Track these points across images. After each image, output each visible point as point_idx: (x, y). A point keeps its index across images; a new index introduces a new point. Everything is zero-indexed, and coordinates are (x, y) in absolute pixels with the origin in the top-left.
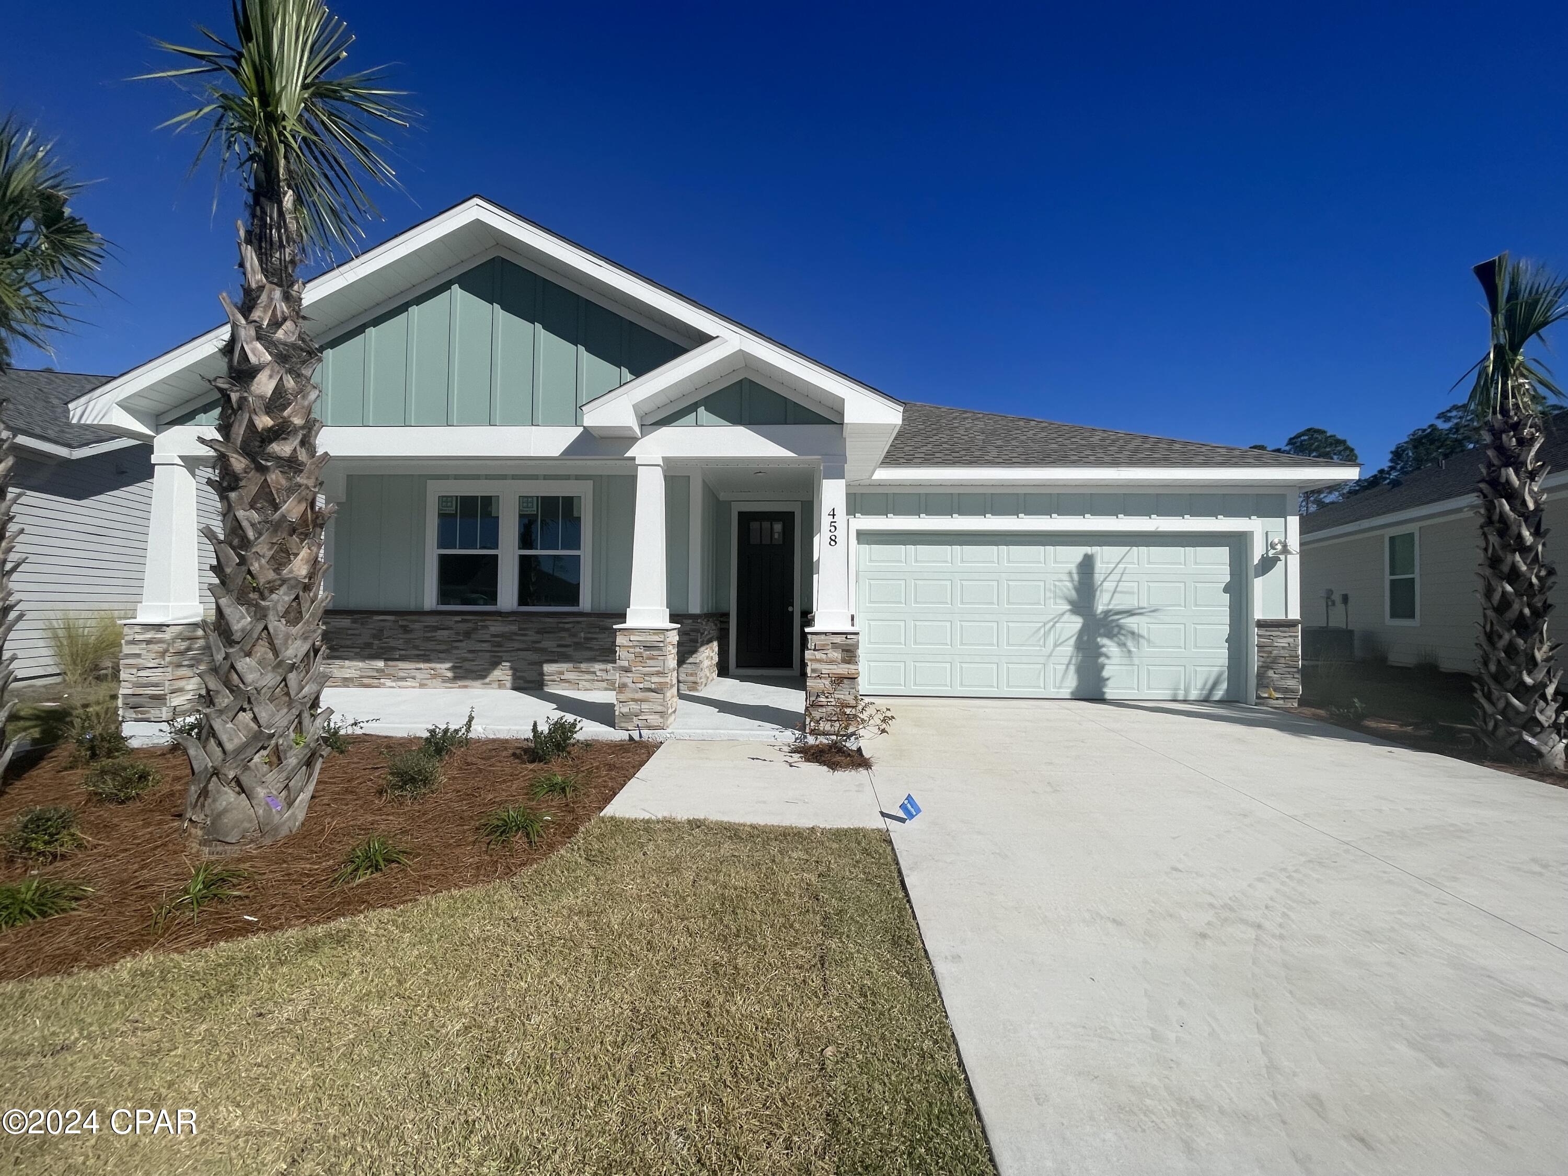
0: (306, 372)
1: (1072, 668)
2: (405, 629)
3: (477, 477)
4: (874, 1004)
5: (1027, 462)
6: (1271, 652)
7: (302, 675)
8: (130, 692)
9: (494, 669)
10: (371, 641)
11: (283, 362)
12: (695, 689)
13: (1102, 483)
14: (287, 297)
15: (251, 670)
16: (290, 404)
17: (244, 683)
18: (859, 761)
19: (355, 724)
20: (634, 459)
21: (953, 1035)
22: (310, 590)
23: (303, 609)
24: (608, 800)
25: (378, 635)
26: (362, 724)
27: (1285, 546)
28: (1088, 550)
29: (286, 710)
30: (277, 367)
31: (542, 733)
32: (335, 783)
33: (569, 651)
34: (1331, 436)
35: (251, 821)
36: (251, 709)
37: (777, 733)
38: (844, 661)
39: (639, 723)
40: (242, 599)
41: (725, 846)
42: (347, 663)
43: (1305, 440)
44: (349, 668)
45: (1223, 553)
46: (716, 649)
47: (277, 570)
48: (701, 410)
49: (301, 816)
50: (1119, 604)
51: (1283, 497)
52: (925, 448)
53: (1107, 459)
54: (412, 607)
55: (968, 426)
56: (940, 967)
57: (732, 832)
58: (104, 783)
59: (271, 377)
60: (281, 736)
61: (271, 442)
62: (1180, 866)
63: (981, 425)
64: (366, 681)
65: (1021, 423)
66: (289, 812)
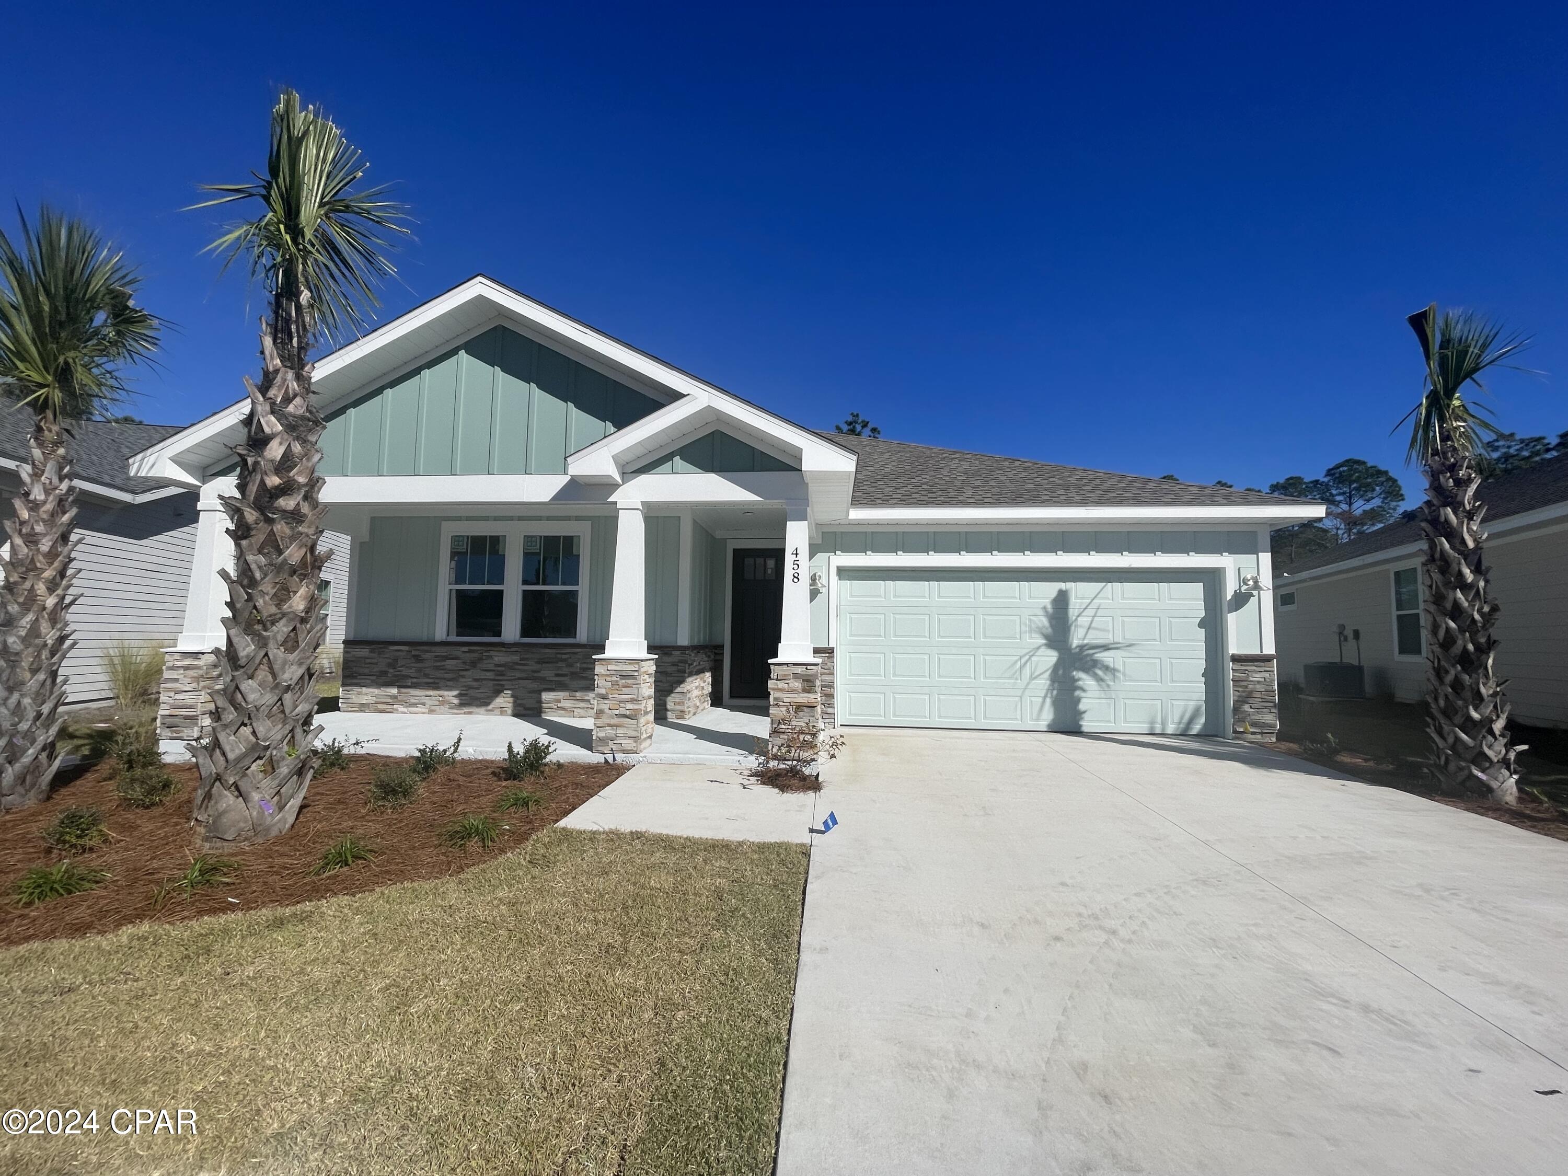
0: (312, 438)
1: (1048, 700)
2: (417, 659)
3: (486, 519)
4: (732, 981)
5: (997, 502)
6: (1246, 687)
7: (297, 695)
8: (167, 712)
9: (497, 696)
10: (387, 669)
11: (291, 431)
12: (682, 718)
13: (1073, 521)
14: (299, 377)
15: (253, 690)
16: (296, 466)
17: (246, 701)
18: (813, 784)
19: (357, 743)
20: (615, 503)
21: (792, 1009)
22: (307, 623)
23: (300, 639)
24: (566, 813)
25: (393, 664)
26: (363, 744)
27: (1256, 582)
28: (1063, 586)
29: (280, 726)
30: (286, 436)
31: (518, 754)
32: (330, 795)
33: (566, 680)
34: (1372, 467)
35: (246, 821)
36: (251, 724)
37: (741, 758)
38: (805, 690)
39: (614, 748)
40: (248, 629)
41: (658, 855)
42: (364, 690)
43: (1344, 471)
44: (366, 694)
45: (1198, 588)
46: (710, 680)
47: (278, 606)
48: (677, 459)
49: (291, 819)
50: (1093, 639)
51: (1254, 533)
52: (905, 489)
53: (1077, 498)
54: (425, 639)
55: (953, 466)
56: (805, 957)
57: (667, 843)
58: (133, 790)
59: (281, 444)
60: (275, 748)
61: (278, 497)
62: (1069, 882)
63: (966, 465)
64: (380, 706)
65: (1006, 464)
66: (280, 815)
